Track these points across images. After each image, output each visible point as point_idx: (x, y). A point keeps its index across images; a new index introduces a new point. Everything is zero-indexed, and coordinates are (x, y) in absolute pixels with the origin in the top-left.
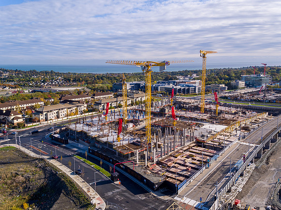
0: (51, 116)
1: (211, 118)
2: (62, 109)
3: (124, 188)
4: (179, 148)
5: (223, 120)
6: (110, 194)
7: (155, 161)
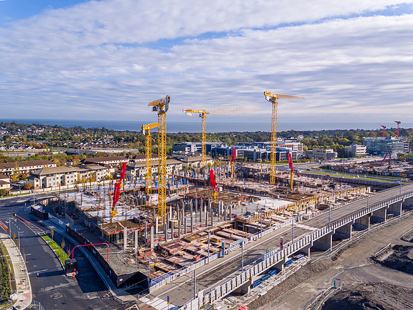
1: (278, 191)
2: (70, 173)
3: (74, 283)
4: (200, 229)
5: (293, 194)
6: (48, 289)
7: (152, 246)
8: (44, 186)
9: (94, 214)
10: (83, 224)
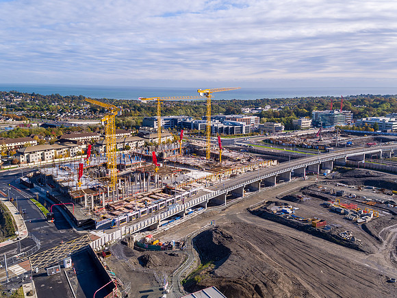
0: (34, 158)
1: (206, 165)
2: (49, 150)
3: (53, 225)
5: (217, 167)
7: (104, 205)
8: (28, 161)
9: (65, 184)
10: (59, 191)
